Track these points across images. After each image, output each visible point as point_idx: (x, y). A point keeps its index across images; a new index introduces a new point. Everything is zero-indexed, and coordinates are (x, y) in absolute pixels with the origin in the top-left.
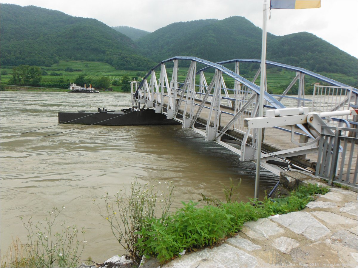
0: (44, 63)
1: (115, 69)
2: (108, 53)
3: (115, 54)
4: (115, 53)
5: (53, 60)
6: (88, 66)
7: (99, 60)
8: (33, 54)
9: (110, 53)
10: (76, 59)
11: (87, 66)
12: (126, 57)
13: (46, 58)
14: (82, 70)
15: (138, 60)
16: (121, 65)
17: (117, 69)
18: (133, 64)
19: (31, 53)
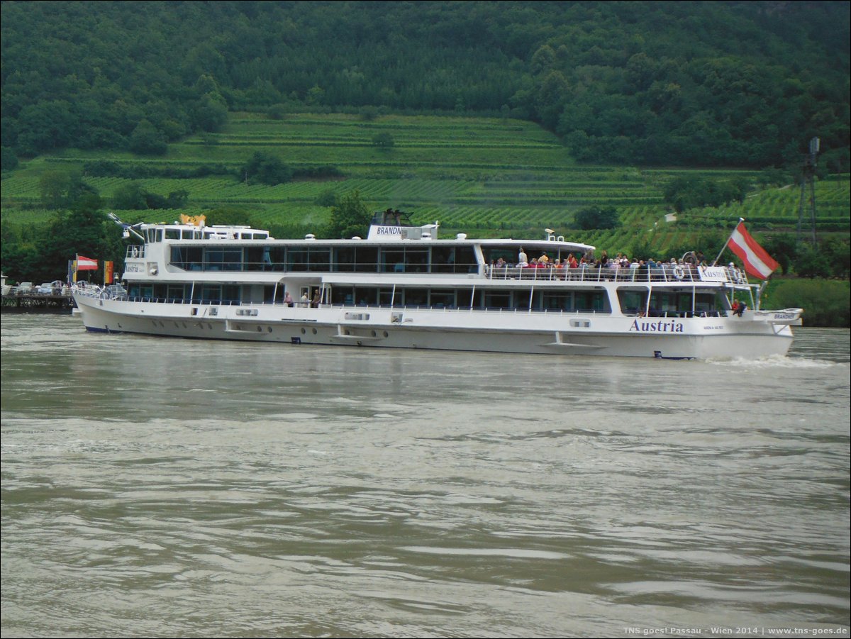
0: (127, 129)
1: (571, 160)
2: (544, 54)
3: (595, 60)
4: (595, 48)
5: (182, 114)
6: (392, 144)
7: (478, 105)
8: (71, 78)
9: (562, 55)
10: (336, 101)
11: (384, 144)
12: (662, 76)
13: (145, 100)
14: (343, 170)
15: (745, 89)
16: (621, 132)
17: (585, 160)
18: (700, 118)
19: (65, 72)
